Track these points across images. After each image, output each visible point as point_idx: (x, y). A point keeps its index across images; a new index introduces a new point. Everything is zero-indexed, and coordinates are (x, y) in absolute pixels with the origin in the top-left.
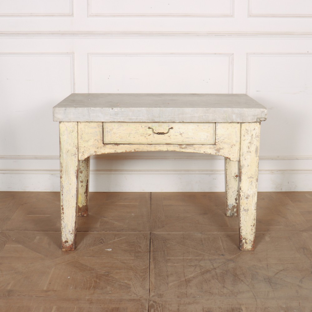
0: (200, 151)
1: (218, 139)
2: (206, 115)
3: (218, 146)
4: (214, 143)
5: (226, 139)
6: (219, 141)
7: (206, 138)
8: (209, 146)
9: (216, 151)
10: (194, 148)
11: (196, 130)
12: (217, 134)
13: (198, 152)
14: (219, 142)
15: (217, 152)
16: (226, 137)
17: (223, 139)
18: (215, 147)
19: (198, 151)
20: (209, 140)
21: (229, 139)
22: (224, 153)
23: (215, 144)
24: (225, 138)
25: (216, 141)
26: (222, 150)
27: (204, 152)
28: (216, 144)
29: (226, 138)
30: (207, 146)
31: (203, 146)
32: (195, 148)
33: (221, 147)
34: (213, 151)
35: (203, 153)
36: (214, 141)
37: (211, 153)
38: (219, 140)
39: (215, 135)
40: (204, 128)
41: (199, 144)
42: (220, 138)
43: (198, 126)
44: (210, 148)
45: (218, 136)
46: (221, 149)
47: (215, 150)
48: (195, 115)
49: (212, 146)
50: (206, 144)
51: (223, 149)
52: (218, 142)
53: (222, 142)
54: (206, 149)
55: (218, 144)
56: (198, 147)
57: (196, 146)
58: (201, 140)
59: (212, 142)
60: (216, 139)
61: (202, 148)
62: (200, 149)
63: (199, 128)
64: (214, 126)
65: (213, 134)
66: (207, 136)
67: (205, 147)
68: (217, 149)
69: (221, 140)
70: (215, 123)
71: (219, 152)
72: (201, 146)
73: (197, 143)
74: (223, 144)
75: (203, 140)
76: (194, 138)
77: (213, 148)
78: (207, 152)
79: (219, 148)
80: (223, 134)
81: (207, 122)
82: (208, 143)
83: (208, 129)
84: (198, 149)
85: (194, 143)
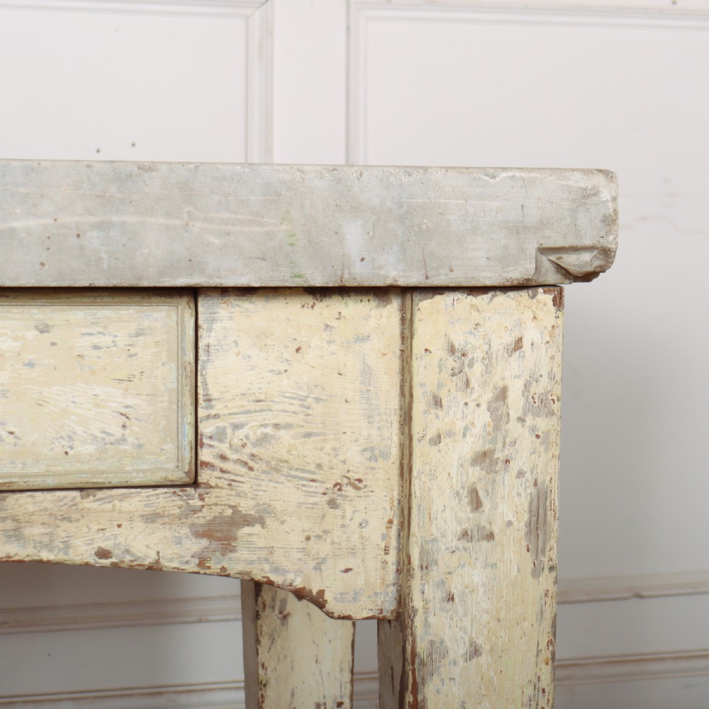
0: (67, 546)
1: (220, 435)
2: (115, 219)
3: (218, 501)
4: (179, 476)
5: (282, 433)
6: (223, 458)
7: (118, 432)
8: (137, 502)
9: (204, 542)
10: (9, 525)
11: (31, 365)
12: (214, 391)
13: (46, 556)
14: (226, 466)
15: (215, 545)
16: (281, 419)
17: (264, 439)
18: (196, 502)
19: (49, 547)
20: (140, 446)
21: (308, 435)
22: (271, 550)
23: (195, 484)
24: (276, 426)
25: (205, 455)
26: (257, 528)
27: (103, 554)
28: (200, 479)
29: (289, 426)
30: (122, 498)
31: (89, 503)
32: (15, 519)
33: (246, 506)
34: (179, 542)
35: (92, 559)
36: (188, 455)
37: (164, 563)
38: (224, 448)
39: (191, 409)
40: (96, 347)
41: (50, 482)
42: (236, 427)
43: (44, 329)
44: (152, 518)
45: (218, 408)
46: (247, 521)
47: (198, 535)
48: (17, 224)
49: (164, 500)
50: (115, 481)
51: (261, 521)
52: (218, 463)
53: (251, 463)
54: (119, 526)
55: (220, 478)
56: (46, 509)
57: (31, 508)
58: (72, 448)
59: (172, 465)
60: (205, 441)
61: (78, 520)
62: (65, 525)
63: (53, 344)
64: (181, 323)
65: (175, 400)
66: (124, 411)
67: (109, 506)
68: (210, 523)
69: (244, 446)
70: (193, 293)
71: (233, 550)
72: (74, 498)
73: (36, 475)
74: (263, 476)
75: (90, 448)
76: (12, 433)
77: (177, 511)
78: (127, 551)
79: (229, 512)
80: (262, 397)
81: (126, 285)
82: (138, 471)
83: (131, 356)
84: (43, 531)
85: (7, 478)
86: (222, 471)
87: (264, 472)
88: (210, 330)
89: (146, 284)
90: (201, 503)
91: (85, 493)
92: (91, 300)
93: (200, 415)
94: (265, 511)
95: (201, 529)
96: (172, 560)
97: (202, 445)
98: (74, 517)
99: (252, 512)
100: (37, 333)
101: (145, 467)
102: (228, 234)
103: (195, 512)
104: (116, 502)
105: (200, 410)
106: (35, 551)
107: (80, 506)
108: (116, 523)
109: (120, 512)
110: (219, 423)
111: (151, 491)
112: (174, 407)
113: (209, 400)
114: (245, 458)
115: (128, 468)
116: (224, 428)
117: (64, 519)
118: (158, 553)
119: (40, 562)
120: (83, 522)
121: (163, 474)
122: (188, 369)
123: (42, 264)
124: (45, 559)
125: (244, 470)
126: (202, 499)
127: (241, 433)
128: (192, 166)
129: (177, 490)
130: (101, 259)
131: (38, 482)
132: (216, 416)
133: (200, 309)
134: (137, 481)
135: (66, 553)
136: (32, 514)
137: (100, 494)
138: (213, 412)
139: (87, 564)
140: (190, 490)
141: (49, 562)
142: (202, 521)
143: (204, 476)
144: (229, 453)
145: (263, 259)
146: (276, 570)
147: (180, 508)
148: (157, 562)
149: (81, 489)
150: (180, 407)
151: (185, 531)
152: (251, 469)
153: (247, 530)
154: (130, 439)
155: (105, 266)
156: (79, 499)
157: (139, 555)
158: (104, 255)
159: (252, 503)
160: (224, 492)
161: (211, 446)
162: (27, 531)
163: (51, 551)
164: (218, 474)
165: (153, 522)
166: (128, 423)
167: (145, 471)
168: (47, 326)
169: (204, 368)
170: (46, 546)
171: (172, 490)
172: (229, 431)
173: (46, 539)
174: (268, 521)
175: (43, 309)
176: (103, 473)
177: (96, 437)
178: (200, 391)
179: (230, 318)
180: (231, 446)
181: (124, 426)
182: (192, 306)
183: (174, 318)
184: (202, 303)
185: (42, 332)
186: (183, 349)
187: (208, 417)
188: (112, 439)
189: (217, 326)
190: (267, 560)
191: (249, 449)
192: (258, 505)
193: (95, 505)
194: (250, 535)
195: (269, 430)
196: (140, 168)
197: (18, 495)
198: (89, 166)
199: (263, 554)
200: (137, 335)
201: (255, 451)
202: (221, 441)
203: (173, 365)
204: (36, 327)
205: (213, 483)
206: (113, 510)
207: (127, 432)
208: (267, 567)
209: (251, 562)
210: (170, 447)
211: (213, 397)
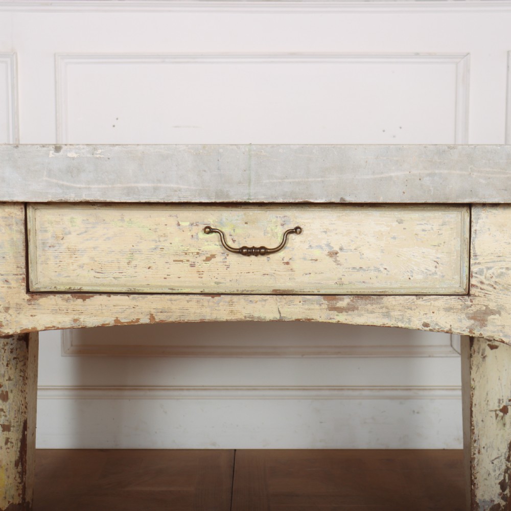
0: (409, 320)
1: (481, 272)
2: (437, 171)
3: (479, 303)
4: (462, 290)
6: (482, 283)
7: (433, 270)
8: (442, 302)
9: (472, 322)
10: (384, 310)
11: (394, 238)
12: (478, 252)
13: (400, 325)
14: (483, 287)
15: (477, 323)
16: (510, 265)
17: (501, 274)
18: (469, 303)
20: (443, 276)
22: (503, 326)
23: (468, 294)
24: (507, 269)
25: (473, 281)
26: (497, 316)
27: (426, 325)
28: (471, 292)
30: (436, 300)
31: (420, 302)
32: (387, 308)
33: (492, 306)
34: (460, 321)
35: (420, 327)
36: (465, 281)
37: (453, 330)
38: (482, 278)
39: (467, 260)
40: (424, 230)
41: (403, 292)
42: (488, 268)
43: (400, 222)
44: (449, 309)
45: (480, 259)
46: (493, 313)
47: (470, 318)
48: (392, 174)
49: (454, 302)
50: (432, 292)
51: (500, 314)
52: (479, 285)
53: (495, 286)
54: (433, 313)
55: (480, 292)
56: (401, 304)
57: (394, 303)
58: (412, 276)
59: (458, 286)
60: (474, 275)
61: (415, 309)
62: (409, 311)
63: (404, 229)
64: (463, 220)
65: (459, 255)
66: (436, 260)
67: (429, 303)
68: (475, 313)
69: (492, 277)
70: (470, 206)
71: (486, 326)
72: (413, 299)
73: (396, 288)
74: (500, 292)
75: (420, 277)
76: (386, 269)
77: (460, 307)
78: (437, 324)
79: (484, 308)
80: (501, 255)
81: (441, 202)
82: (442, 288)
83: (439, 235)
84: (399, 313)
85: (384, 289)
86: (481, 289)
87: (501, 290)
88: (477, 223)
89: (450, 202)
90: (471, 304)
91: (418, 297)
92: (423, 208)
93: (471, 263)
94: (501, 308)
95: (470, 316)
96: (457, 329)
97: (472, 276)
98: (413, 307)
99: (495, 309)
100: (397, 223)
101: (445, 286)
102: (489, 178)
103: (468, 307)
104: (432, 302)
105: (471, 260)
106: (396, 323)
107: (416, 303)
108: (432, 311)
109: (434, 306)
110: (480, 267)
111: (448, 297)
112: (459, 258)
113: (476, 256)
114: (492, 283)
115: (437, 286)
116: (483, 269)
117: (409, 308)
118: (451, 326)
119: (398, 327)
120: (417, 310)
121: (454, 290)
122: (466, 241)
123: (404, 193)
124: (400, 326)
125: (491, 289)
126: (472, 302)
127: (490, 272)
128: (473, 146)
129: (460, 297)
130: (430, 190)
131: (397, 292)
132: (479, 263)
133: (472, 213)
134: (441, 292)
135: (409, 324)
136: (395, 306)
137: (425, 298)
138: (477, 261)
139: (419, 329)
140: (466, 297)
141: (401, 328)
142: (472, 312)
143: (473, 291)
144: (484, 281)
145: (506, 190)
146: (505, 336)
147: (461, 305)
148: (450, 330)
149: (416, 295)
150: (461, 258)
151: (463, 316)
152: (495, 288)
153: (492, 317)
154: (439, 273)
155: (432, 193)
156: (415, 299)
157: (442, 326)
158: (432, 189)
159: (495, 304)
160: (482, 299)
161: (477, 277)
162: (392, 313)
163: (403, 323)
164: (479, 290)
165: (448, 311)
166: (438, 265)
167: (445, 288)
168: (402, 220)
169: (474, 241)
170: (400, 320)
171: (458, 297)
172: (485, 270)
173: (400, 317)
174: (503, 313)
175: (400, 212)
176: (426, 288)
177: (423, 272)
178: (472, 251)
179: (487, 217)
180: (485, 278)
181: (436, 267)
182: (469, 211)
183: (460, 217)
184: (473, 210)
185: (399, 223)
186: (464, 232)
187: (475, 263)
188: (430, 273)
189: (480, 221)
190: (501, 331)
191: (494, 279)
192: (498, 305)
193: (423, 303)
194: (494, 319)
195: (504, 270)
196: (449, 148)
197: (389, 297)
198: (425, 147)
199: (500, 328)
200: (443, 225)
201: (497, 280)
202: (481, 275)
203: (459, 239)
204: (397, 221)
205: (477, 294)
206: (431, 305)
207: (437, 269)
208: (501, 334)
209: (494, 332)
210: (457, 277)
211: (478, 254)
